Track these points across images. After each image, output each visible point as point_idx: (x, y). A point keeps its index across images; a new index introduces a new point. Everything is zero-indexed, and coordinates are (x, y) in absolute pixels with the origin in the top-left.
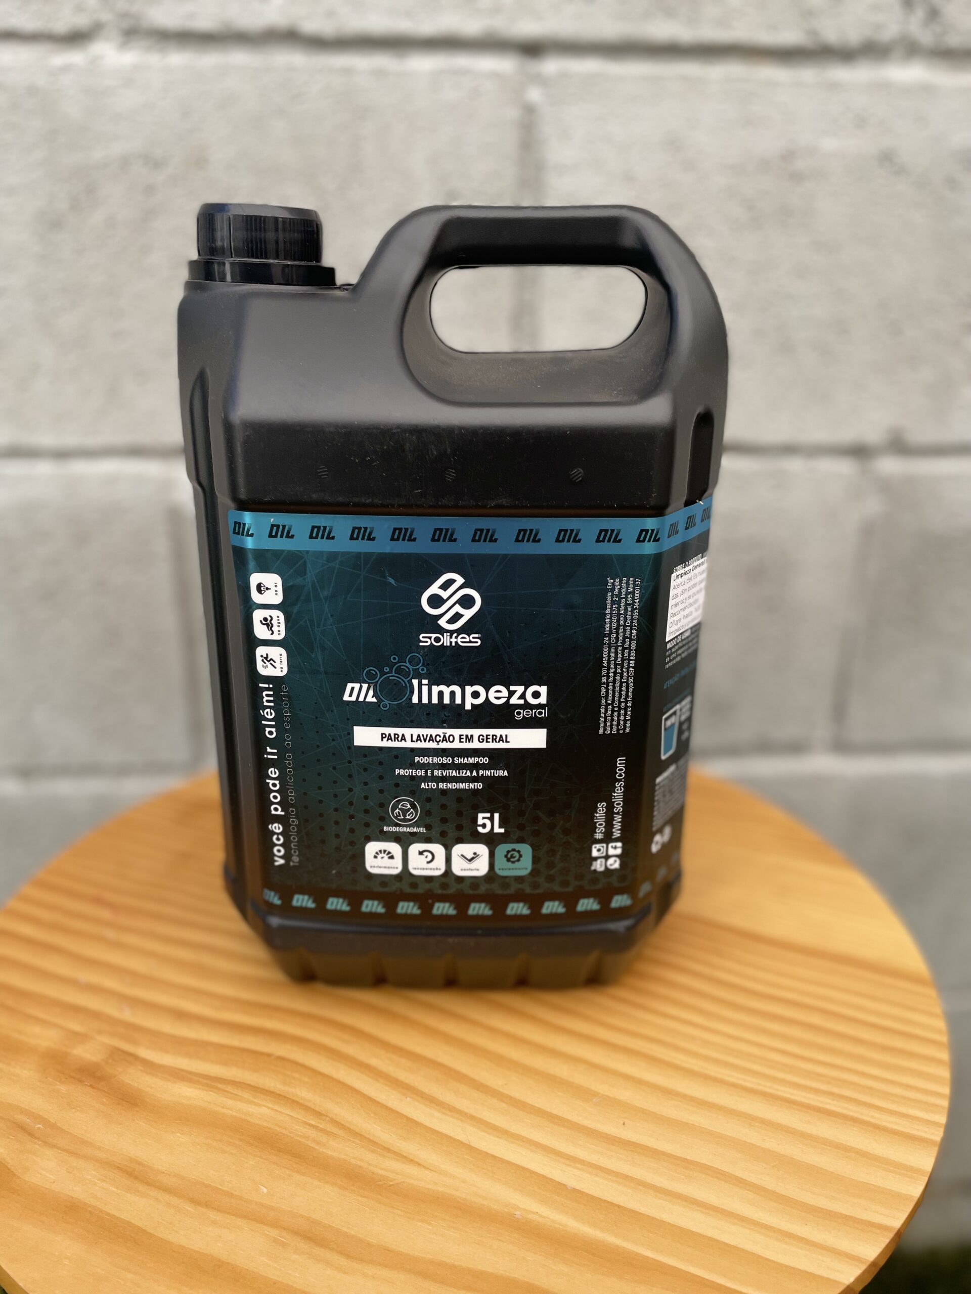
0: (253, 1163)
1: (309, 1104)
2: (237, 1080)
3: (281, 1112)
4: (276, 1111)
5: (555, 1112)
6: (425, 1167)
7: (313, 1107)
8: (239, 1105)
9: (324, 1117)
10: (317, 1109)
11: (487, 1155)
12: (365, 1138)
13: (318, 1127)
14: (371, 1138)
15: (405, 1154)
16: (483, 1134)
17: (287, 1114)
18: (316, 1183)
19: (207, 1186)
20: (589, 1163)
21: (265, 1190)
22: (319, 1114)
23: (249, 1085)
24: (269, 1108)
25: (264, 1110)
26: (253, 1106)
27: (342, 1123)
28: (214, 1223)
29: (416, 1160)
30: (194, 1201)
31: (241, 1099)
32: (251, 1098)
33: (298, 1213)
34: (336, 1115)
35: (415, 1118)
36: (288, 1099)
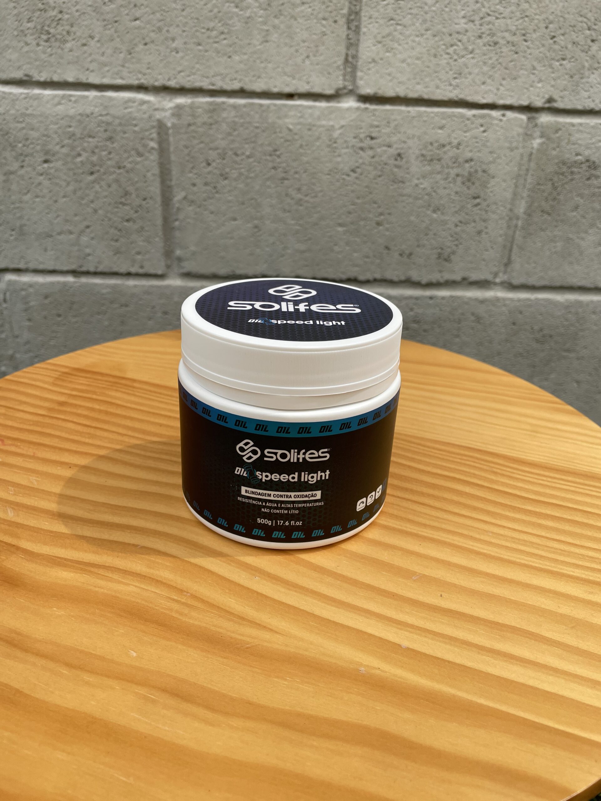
0: (123, 632)
1: (172, 583)
2: (107, 565)
3: (146, 590)
4: (144, 589)
5: (383, 587)
6: (276, 632)
7: (174, 585)
8: (111, 585)
9: (185, 593)
10: (178, 587)
11: (329, 621)
12: (222, 609)
13: (180, 601)
14: (227, 609)
15: (258, 622)
16: (323, 604)
17: (152, 592)
18: (180, 647)
19: (82, 652)
20: (417, 627)
21: (135, 654)
22: (181, 591)
23: (118, 569)
24: (136, 586)
25: (131, 589)
26: (122, 585)
27: (201, 597)
28: (87, 683)
29: (269, 626)
30: (69, 665)
31: (111, 580)
32: (120, 579)
33: (165, 673)
34: (196, 591)
35: (264, 593)
36: (153, 579)
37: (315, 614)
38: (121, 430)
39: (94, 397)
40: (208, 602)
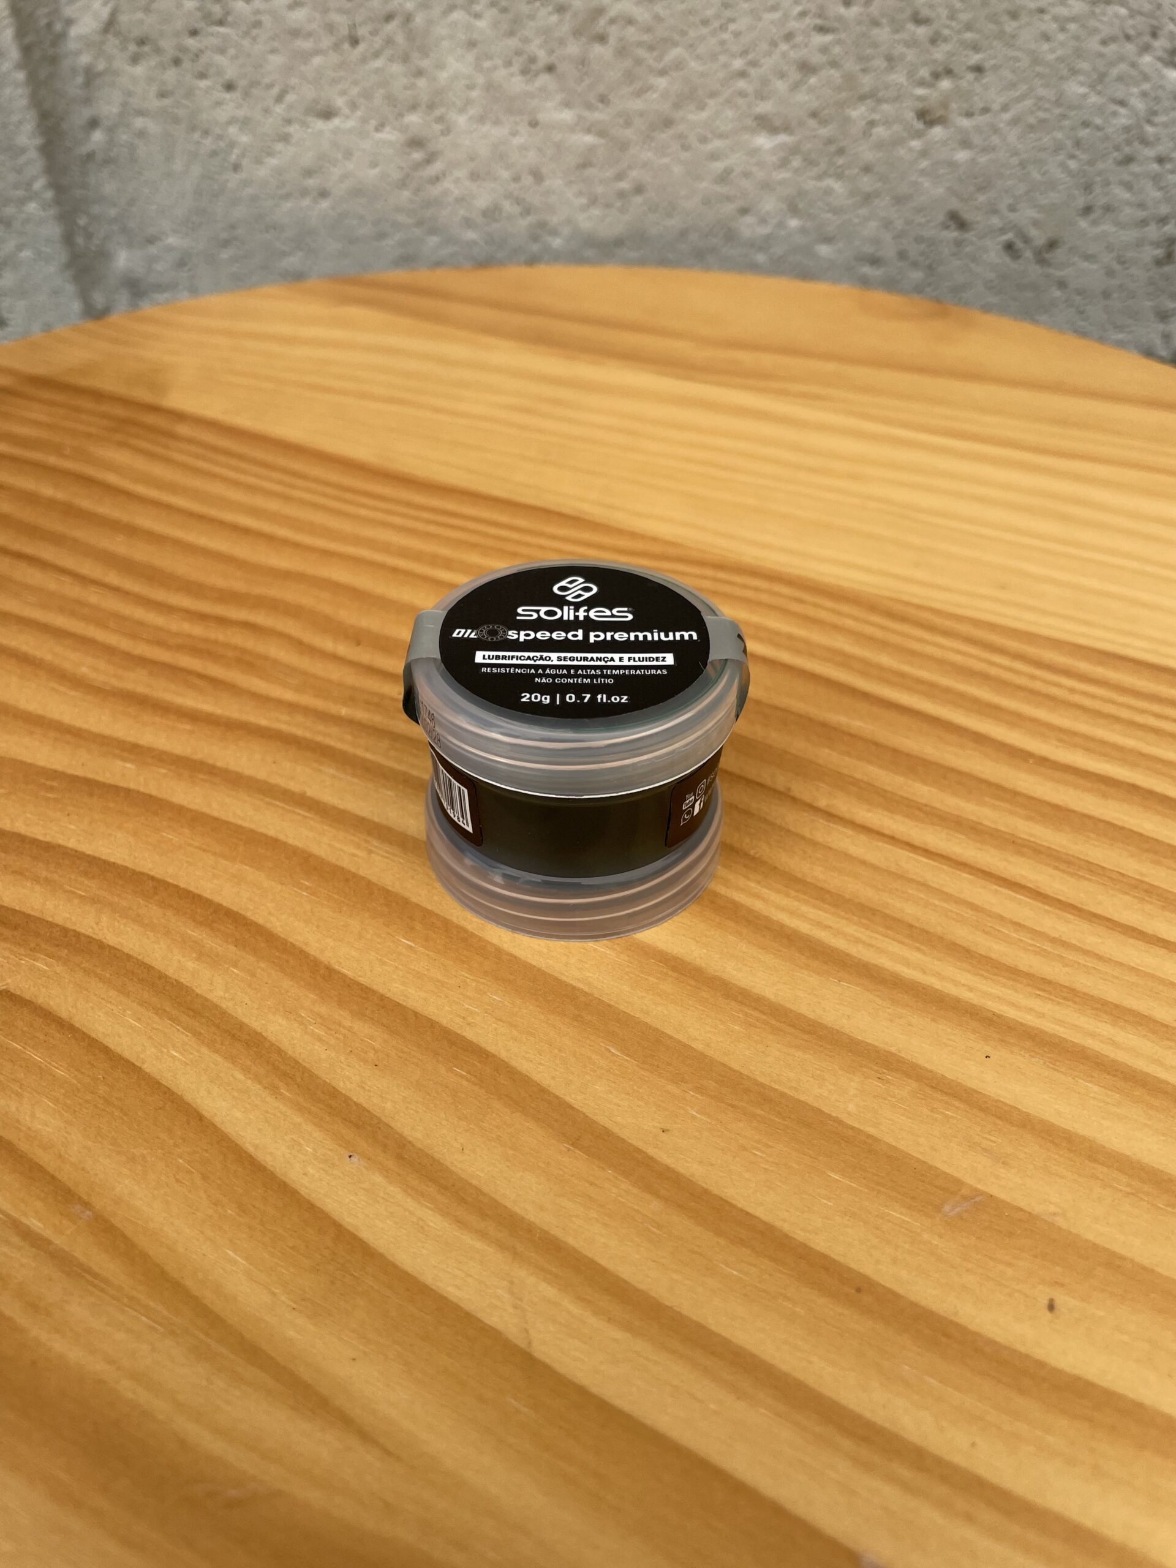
5: (820, 1243)
13: (49, 1242)
16: (575, 1309)
35: (365, 1235)
37: (536, 1355)
38: (89, 568)
39: (52, 460)
40: (145, 1256)
